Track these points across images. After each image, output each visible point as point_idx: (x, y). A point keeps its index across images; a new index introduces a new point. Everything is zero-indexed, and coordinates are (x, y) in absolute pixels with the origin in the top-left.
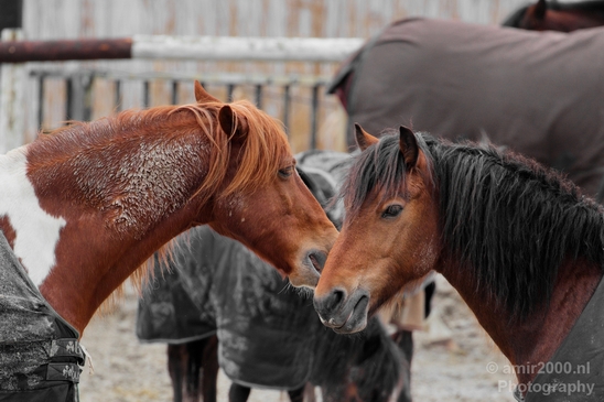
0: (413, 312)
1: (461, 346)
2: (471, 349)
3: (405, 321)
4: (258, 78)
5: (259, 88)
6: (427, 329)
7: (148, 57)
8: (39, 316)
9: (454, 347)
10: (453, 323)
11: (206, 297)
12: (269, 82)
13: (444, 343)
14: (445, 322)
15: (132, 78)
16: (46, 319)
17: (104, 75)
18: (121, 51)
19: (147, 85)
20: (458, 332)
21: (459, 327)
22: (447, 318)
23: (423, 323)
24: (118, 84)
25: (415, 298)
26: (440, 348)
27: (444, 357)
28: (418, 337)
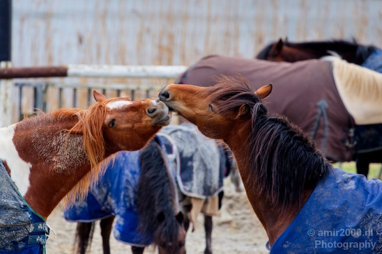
0: (213, 207)
1: (237, 224)
2: (243, 226)
3: (209, 211)
4: (133, 87)
5: (133, 92)
6: (220, 216)
7: (76, 75)
8: (24, 211)
9: (234, 225)
10: (233, 212)
11: (106, 198)
12: (138, 89)
13: (228, 223)
14: (229, 212)
15: (67, 86)
16: (28, 213)
17: (53, 85)
18: (62, 73)
19: (75, 90)
20: (236, 217)
21: (236, 215)
22: (230, 210)
23: (218, 212)
24: (61, 90)
25: (213, 199)
26: (226, 225)
27: (228, 230)
28: (215, 220)
